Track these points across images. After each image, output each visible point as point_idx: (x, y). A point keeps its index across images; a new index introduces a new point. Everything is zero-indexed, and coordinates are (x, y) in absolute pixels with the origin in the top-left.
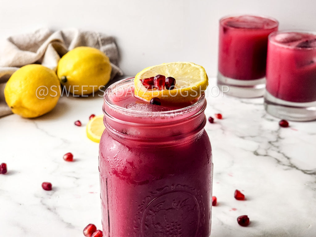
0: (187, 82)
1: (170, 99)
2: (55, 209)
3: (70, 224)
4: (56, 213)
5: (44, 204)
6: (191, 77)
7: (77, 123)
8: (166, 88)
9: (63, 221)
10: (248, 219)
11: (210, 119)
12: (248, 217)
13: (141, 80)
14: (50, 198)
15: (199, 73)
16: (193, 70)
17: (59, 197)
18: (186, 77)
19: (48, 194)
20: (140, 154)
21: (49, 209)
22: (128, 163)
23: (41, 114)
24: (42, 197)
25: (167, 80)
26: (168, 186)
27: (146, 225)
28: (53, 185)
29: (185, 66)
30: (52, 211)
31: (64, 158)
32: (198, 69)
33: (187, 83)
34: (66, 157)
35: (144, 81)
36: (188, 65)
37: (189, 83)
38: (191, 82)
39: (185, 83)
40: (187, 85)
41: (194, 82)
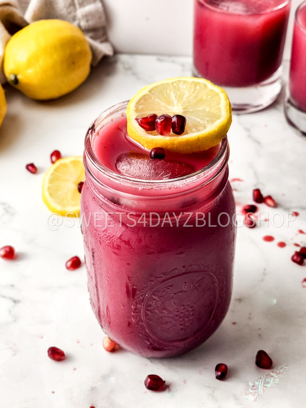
0: (202, 120)
1: (179, 148)
6: (207, 109)
8: (173, 132)
13: (137, 119)
15: (219, 103)
16: (210, 97)
18: (200, 109)
20: (138, 231)
25: (174, 120)
29: (198, 87)
33: (201, 122)
35: (141, 121)
36: (203, 85)
37: (205, 124)
38: (208, 122)
39: (199, 122)
40: (203, 127)
41: (212, 122)
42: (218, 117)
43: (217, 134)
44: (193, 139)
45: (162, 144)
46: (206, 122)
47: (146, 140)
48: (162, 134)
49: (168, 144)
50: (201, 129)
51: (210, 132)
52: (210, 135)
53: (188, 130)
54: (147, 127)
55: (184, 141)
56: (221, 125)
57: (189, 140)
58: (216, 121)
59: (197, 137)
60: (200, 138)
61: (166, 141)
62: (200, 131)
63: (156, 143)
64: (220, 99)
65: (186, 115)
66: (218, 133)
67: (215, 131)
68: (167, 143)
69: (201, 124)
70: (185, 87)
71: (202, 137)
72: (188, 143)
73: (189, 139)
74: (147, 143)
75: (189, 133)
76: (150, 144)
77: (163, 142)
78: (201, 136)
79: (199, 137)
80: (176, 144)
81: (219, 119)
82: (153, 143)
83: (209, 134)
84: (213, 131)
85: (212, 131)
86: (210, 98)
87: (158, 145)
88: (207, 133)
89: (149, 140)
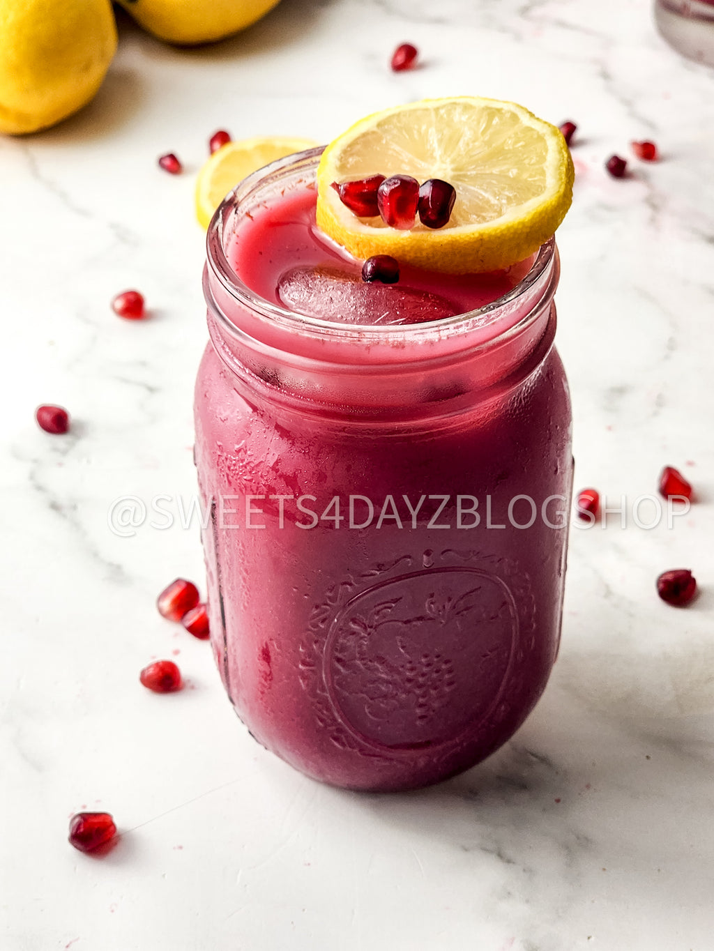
0: (495, 195)
1: (431, 260)
2: (75, 508)
3: (119, 567)
4: (76, 525)
5: (39, 488)
6: (513, 173)
7: (168, 162)
8: (422, 221)
9: (96, 555)
10: (694, 581)
11: (613, 163)
12: (694, 575)
13: (336, 186)
14: (60, 464)
15: (542, 159)
16: (522, 143)
17: (89, 462)
18: (495, 171)
19: (55, 449)
20: (319, 453)
21: (55, 507)
22: (281, 476)
23: (49, 122)
24: (35, 461)
25: (425, 192)
26: (410, 557)
27: (339, 660)
28: (74, 414)
29: (496, 121)
30: (64, 516)
31: (113, 307)
32: (541, 138)
33: (494, 201)
34: (120, 304)
35: (345, 189)
36: (508, 115)
37: (502, 205)
38: (509, 199)
39: (488, 202)
40: (495, 211)
41: (519, 200)
42: (538, 190)
43: (528, 230)
44: (467, 239)
45: (393, 247)
46: (504, 201)
47: (355, 237)
48: (392, 223)
49: (408, 249)
50: (491, 217)
51: (510, 225)
52: (512, 231)
53: (458, 217)
54: (360, 205)
55: (446, 242)
56: (540, 209)
57: (456, 241)
58: (530, 199)
59: (477, 235)
60: (484, 237)
61: (402, 242)
62: (488, 221)
63: (377, 246)
64: (546, 151)
65: (459, 183)
66: (531, 227)
67: (523, 223)
68: (404, 246)
69: (491, 206)
70: (464, 118)
71: (490, 236)
72: (455, 249)
73: (458, 238)
74: (358, 245)
75: (460, 225)
76: (364, 247)
77: (395, 244)
78: (487, 232)
79: (481, 235)
80: (426, 249)
81: (539, 195)
82: (370, 246)
83: (508, 229)
84: (519, 223)
85: (516, 222)
86: (522, 146)
87: (383, 251)
88: (503, 227)
89: (362, 236)
